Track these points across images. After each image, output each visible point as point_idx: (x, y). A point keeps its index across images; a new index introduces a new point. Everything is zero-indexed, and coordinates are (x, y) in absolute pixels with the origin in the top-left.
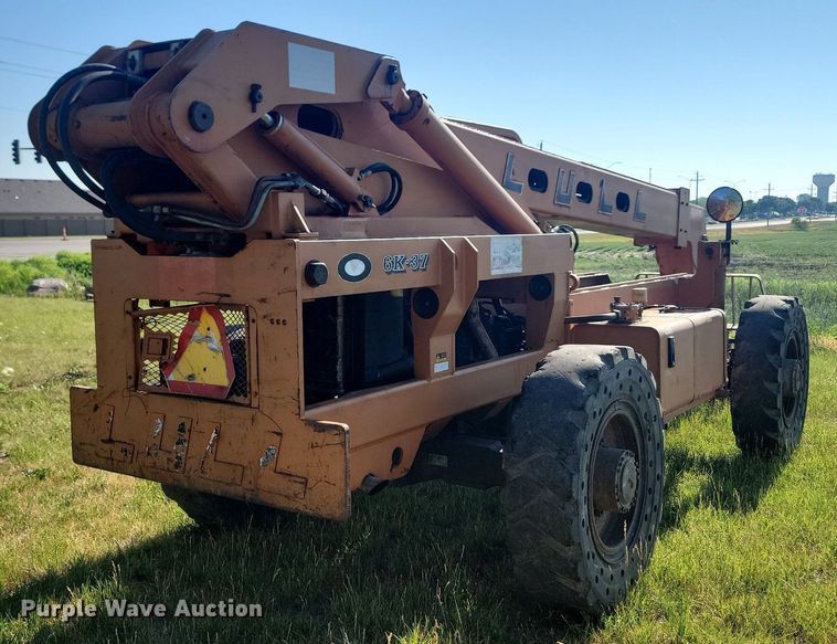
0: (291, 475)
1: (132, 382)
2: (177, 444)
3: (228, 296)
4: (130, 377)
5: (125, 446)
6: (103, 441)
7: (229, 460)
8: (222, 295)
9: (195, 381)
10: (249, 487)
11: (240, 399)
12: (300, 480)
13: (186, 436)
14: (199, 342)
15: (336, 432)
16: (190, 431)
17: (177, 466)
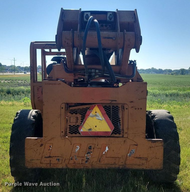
0: (141, 158)
1: (63, 134)
2: (87, 154)
3: (115, 101)
4: (62, 132)
5: (58, 158)
6: (46, 157)
7: (113, 156)
8: (112, 101)
9: (92, 131)
10: (122, 164)
11: (117, 135)
12: (145, 159)
13: (92, 150)
14: (92, 117)
15: (160, 142)
16: (94, 148)
17: (86, 162)
